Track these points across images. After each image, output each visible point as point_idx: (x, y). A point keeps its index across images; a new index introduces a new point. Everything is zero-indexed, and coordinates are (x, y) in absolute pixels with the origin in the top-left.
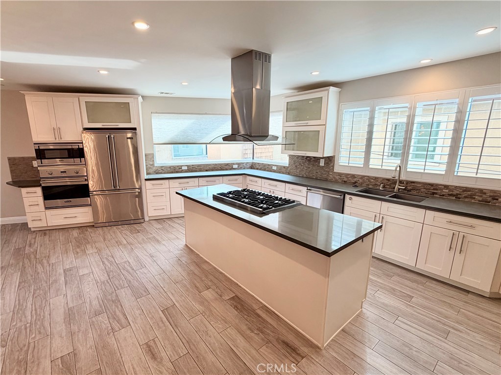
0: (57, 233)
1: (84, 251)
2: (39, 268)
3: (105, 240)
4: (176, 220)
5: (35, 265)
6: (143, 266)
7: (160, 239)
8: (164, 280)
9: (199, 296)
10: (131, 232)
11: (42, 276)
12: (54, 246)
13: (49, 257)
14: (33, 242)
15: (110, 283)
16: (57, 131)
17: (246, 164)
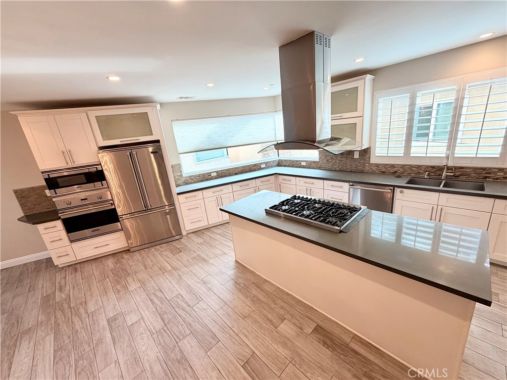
0: (90, 266)
1: (125, 287)
2: (76, 322)
3: (146, 268)
4: (214, 230)
5: (70, 318)
6: (199, 299)
7: (206, 258)
8: (229, 315)
9: (277, 334)
10: (172, 252)
11: (83, 334)
12: (89, 285)
13: (86, 303)
14: (63, 284)
15: (168, 332)
16: (67, 154)
17: (273, 163)
